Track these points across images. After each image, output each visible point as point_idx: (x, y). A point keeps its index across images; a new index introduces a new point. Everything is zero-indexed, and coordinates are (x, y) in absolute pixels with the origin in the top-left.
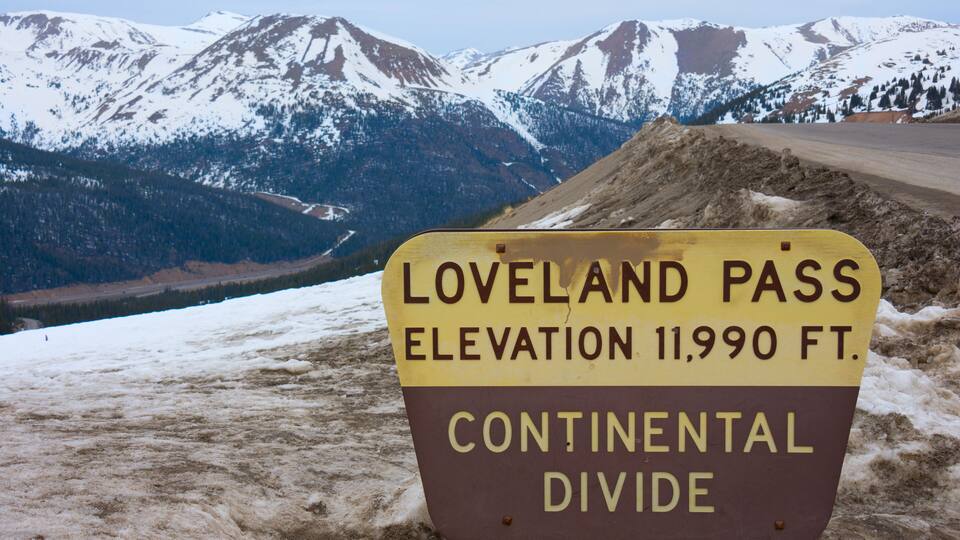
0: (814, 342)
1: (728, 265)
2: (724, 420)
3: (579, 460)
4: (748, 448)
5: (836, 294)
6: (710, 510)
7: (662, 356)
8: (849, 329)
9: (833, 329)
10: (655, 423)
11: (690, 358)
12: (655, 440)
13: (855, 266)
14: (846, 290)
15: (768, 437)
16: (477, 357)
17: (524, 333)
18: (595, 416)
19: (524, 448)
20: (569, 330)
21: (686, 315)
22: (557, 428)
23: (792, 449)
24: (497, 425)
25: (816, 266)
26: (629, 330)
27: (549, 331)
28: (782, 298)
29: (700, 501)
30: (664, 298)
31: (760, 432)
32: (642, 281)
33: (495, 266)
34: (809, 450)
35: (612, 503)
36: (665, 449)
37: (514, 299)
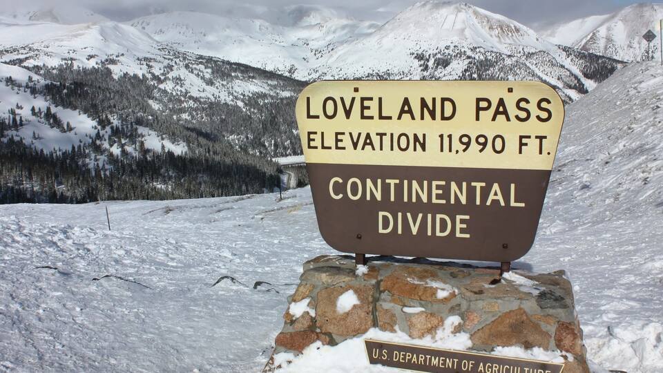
0: (526, 144)
1: (478, 100)
2: (476, 187)
3: (398, 207)
4: (488, 203)
5: (538, 118)
6: (468, 236)
7: (442, 150)
8: (545, 137)
9: (537, 137)
10: (438, 187)
11: (457, 152)
12: (438, 197)
13: (549, 102)
14: (544, 115)
15: (500, 197)
16: (344, 148)
17: (368, 136)
18: (406, 182)
19: (368, 198)
20: (392, 135)
21: (455, 128)
22: (386, 189)
23: (513, 204)
24: (354, 185)
25: (527, 102)
26: (424, 135)
27: (381, 135)
28: (508, 119)
29: (462, 231)
30: (443, 118)
31: (496, 194)
32: (431, 109)
33: (353, 99)
34: (523, 205)
35: (415, 230)
36: (444, 202)
37: (363, 117)
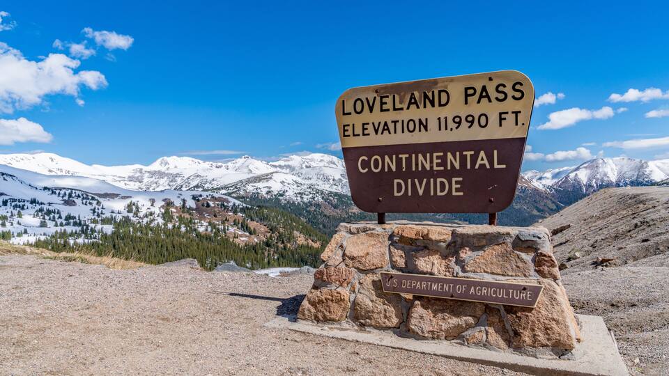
0: (505, 119)
1: (466, 89)
2: (466, 155)
3: (407, 174)
4: (477, 167)
5: (514, 97)
6: (461, 194)
7: (440, 129)
8: (520, 112)
9: (513, 112)
10: (438, 158)
11: (452, 129)
12: (438, 165)
13: (521, 84)
14: (518, 95)
15: (486, 162)
16: (368, 134)
17: (386, 124)
18: (414, 155)
19: (386, 170)
20: (403, 121)
21: (447, 112)
22: (399, 161)
23: (496, 166)
24: (376, 161)
25: (504, 86)
26: (426, 119)
27: (395, 122)
28: (490, 101)
29: (457, 190)
30: (440, 105)
31: (482, 159)
32: (431, 99)
33: (375, 98)
34: (504, 166)
35: (421, 192)
36: (442, 168)
37: (382, 110)
